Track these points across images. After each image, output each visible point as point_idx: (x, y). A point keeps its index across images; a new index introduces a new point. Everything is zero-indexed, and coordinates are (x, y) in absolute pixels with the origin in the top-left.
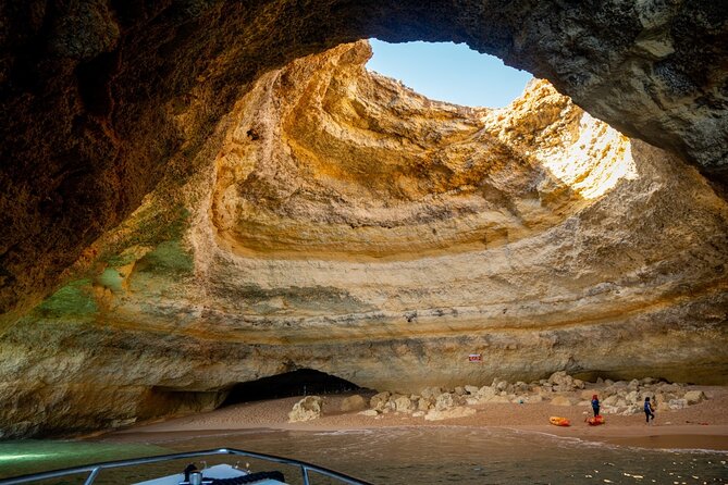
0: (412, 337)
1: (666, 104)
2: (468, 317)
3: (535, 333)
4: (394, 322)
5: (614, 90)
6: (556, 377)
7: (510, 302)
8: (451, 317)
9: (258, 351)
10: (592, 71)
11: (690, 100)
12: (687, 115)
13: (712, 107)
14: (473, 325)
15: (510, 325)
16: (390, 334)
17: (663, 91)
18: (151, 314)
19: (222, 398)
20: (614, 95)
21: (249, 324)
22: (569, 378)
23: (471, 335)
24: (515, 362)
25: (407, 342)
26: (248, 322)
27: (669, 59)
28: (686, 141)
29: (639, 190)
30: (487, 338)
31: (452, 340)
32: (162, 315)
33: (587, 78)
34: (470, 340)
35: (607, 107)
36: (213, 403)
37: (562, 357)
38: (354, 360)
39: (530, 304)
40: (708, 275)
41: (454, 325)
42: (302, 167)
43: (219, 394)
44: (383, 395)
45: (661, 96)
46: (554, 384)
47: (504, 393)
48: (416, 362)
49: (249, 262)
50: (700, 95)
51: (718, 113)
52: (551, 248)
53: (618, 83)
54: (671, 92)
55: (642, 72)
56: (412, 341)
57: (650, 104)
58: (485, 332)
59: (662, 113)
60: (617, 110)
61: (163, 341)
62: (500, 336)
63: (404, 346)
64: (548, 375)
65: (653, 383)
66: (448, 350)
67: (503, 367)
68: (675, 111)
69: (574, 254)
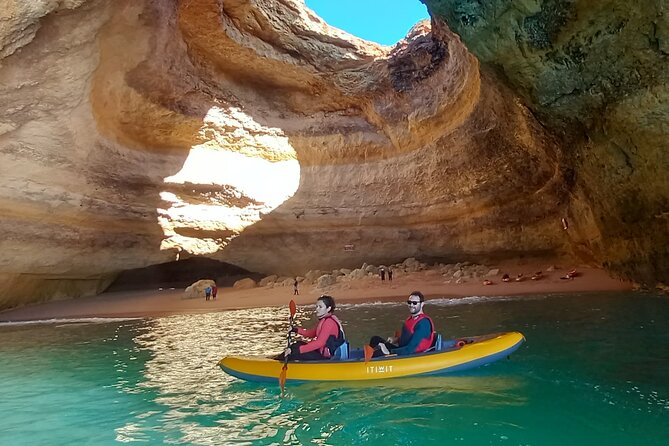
0: (298, 231)
1: (528, 53)
2: (346, 216)
3: (396, 230)
4: (284, 218)
5: (494, 35)
6: (407, 262)
7: (380, 206)
8: (333, 216)
9: (147, 240)
10: (481, 15)
11: (543, 53)
12: (540, 65)
13: (557, 61)
14: (350, 222)
15: (378, 223)
16: (280, 227)
17: (527, 43)
18: (15, 199)
19: (106, 285)
20: (493, 39)
21: (137, 215)
22: (416, 263)
23: (348, 230)
24: (379, 251)
25: (295, 234)
26: (135, 212)
27: (536, 16)
28: (535, 85)
29: (479, 128)
30: (360, 233)
31: (332, 234)
32: (31, 201)
33: (475, 20)
34: (346, 234)
35: (486, 49)
36: (95, 291)
37: (413, 248)
38: (246, 249)
39: (394, 207)
40: (513, 192)
41: (335, 222)
42: (199, 67)
43: (102, 280)
44: (272, 277)
45: (525, 46)
46: (406, 267)
47: (371, 273)
48: (301, 251)
49: (137, 154)
50: (550, 50)
51: (559, 66)
52: (412, 166)
53: (497, 30)
54: (533, 43)
55: (516, 23)
56: (298, 234)
57: (518, 51)
58: (358, 228)
59: (525, 60)
60: (492, 51)
61: (31, 228)
62: (370, 231)
63: (292, 238)
64: (402, 261)
65: (469, 265)
66: (328, 242)
67: (370, 255)
68: (533, 60)
69: (430, 171)
